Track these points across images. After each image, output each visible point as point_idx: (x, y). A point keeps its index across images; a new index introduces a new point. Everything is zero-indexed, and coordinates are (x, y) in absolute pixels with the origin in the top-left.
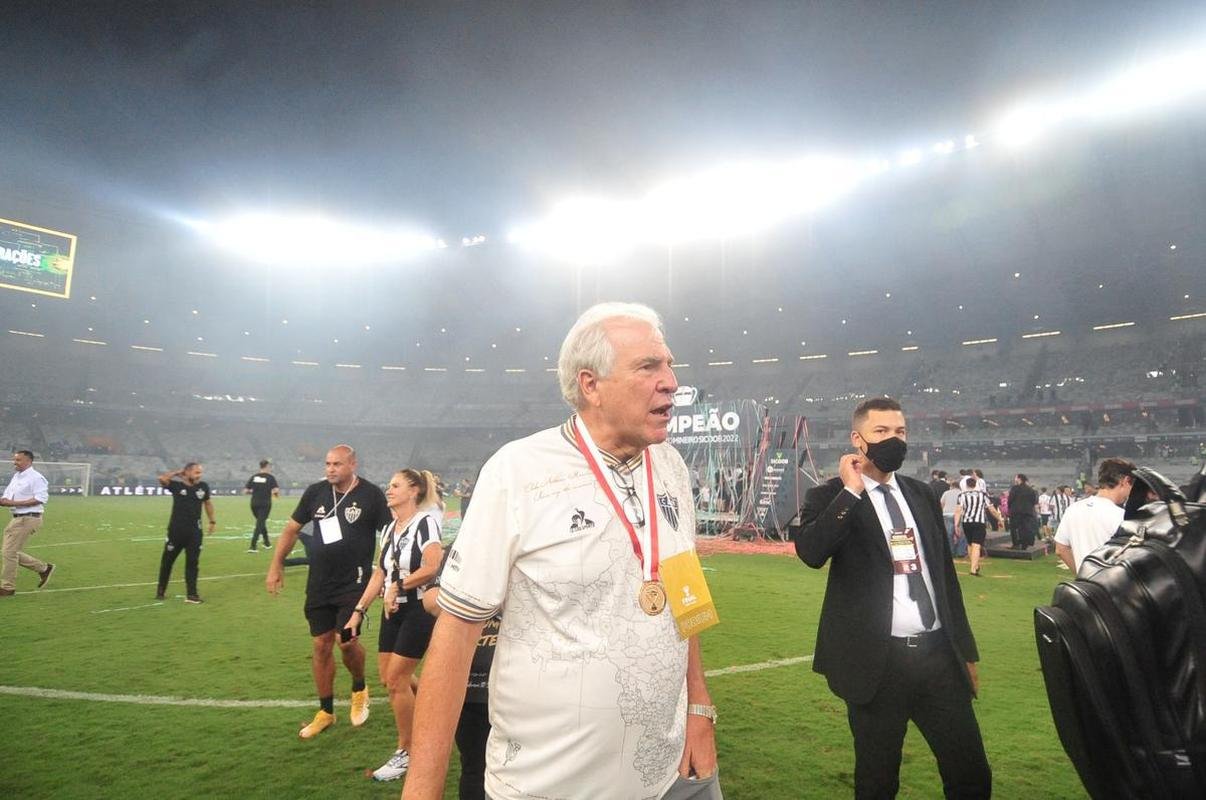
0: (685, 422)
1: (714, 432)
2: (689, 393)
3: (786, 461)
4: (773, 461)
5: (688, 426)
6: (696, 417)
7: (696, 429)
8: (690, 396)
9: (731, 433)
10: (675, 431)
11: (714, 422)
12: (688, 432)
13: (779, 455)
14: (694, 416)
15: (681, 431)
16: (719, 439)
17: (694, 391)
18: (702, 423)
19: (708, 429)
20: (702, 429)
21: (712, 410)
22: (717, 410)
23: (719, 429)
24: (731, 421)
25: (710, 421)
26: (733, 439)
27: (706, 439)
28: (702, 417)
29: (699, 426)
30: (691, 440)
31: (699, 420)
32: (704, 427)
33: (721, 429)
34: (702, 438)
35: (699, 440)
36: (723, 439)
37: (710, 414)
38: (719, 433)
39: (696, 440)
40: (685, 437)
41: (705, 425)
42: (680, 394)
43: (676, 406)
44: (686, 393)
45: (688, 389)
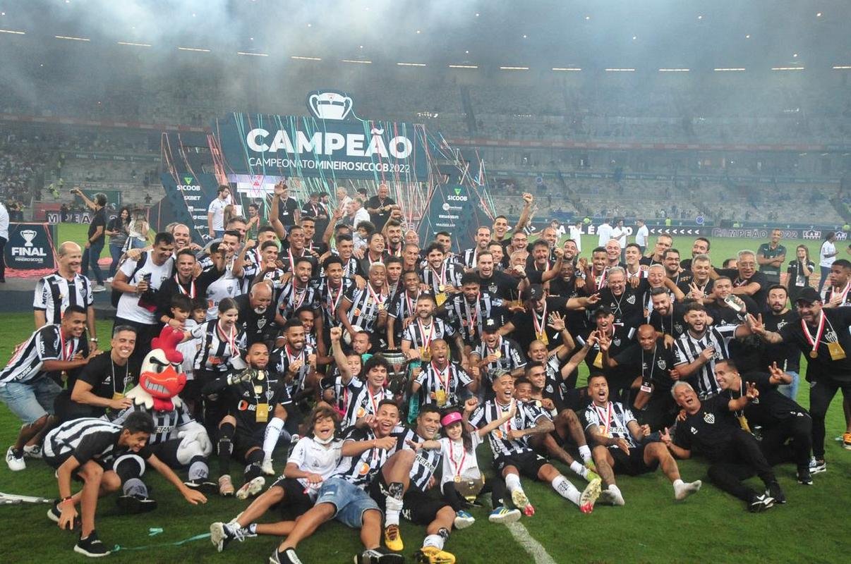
0: (335, 141)
1: (376, 157)
2: (341, 104)
3: (465, 199)
4: (450, 198)
5: (339, 146)
6: (351, 137)
7: (350, 152)
8: (342, 108)
9: (401, 161)
10: (319, 151)
11: (377, 146)
12: (340, 155)
13: (458, 191)
14: (349, 136)
15: (329, 152)
16: (385, 168)
17: (347, 102)
18: (360, 145)
19: (368, 154)
20: (361, 153)
21: (375, 130)
22: (381, 132)
23: (385, 154)
24: (400, 147)
25: (372, 144)
26: (404, 170)
27: (366, 167)
28: (361, 137)
29: (355, 149)
30: (344, 165)
31: (355, 141)
32: (363, 151)
33: (387, 156)
34: (359, 165)
35: (355, 167)
36: (389, 168)
37: (372, 136)
38: (384, 160)
39: (351, 166)
40: (335, 162)
41: (365, 148)
42: (327, 103)
43: (320, 117)
44: (334, 103)
45: (338, 98)
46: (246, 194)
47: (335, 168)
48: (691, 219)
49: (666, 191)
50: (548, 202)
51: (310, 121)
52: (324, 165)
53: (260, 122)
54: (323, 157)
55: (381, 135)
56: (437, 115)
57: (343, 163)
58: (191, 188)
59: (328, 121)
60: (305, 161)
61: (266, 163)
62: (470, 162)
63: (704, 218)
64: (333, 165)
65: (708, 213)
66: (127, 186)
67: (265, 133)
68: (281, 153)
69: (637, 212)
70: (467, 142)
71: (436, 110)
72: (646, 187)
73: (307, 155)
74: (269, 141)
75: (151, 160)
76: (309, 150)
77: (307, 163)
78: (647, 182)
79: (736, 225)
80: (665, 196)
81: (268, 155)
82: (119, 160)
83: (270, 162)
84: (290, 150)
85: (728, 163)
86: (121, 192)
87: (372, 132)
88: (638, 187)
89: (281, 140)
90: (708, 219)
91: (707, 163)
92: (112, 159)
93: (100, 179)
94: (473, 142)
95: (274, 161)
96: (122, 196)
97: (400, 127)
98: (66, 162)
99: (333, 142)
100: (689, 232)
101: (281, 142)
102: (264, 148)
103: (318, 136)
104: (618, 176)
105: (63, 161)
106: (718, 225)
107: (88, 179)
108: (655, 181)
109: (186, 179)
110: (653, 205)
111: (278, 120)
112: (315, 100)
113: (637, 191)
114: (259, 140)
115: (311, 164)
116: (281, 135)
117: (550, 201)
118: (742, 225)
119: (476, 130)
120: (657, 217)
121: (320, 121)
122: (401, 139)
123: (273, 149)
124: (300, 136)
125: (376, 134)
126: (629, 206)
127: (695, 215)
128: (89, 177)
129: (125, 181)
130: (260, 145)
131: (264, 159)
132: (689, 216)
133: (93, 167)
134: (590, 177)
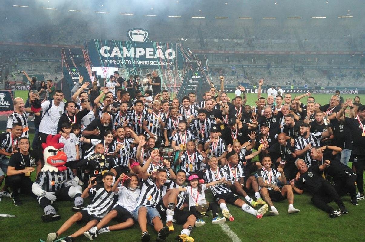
0: (140, 52)
1: (159, 59)
2: (143, 35)
3: (200, 77)
4: (193, 77)
5: (142, 54)
6: (148, 50)
7: (147, 57)
8: (143, 37)
9: (170, 60)
10: (133, 56)
11: (159, 54)
12: (143, 58)
13: (196, 74)
15: (137, 56)
16: (163, 63)
17: (145, 34)
18: (152, 53)
19: (156, 57)
20: (152, 57)
22: (161, 47)
23: (163, 57)
24: (170, 54)
25: (157, 53)
26: (172, 64)
27: (155, 63)
28: (152, 50)
29: (150, 55)
30: (144, 63)
31: (150, 51)
32: (153, 56)
33: (164, 58)
34: (152, 63)
35: (150, 63)
36: (165, 63)
37: (157, 49)
38: (163, 60)
39: (148, 63)
40: (140, 61)
41: (154, 55)
42: (136, 34)
43: (133, 41)
44: (140, 34)
45: (141, 32)
46: (100, 76)
47: (140, 64)
48: (302, 85)
49: (291, 73)
50: (237, 79)
51: (129, 43)
52: (136, 62)
53: (106, 43)
54: (135, 59)
55: (161, 49)
56: (186, 39)
57: (144, 61)
58: (75, 74)
59: (137, 43)
60: (127, 61)
61: (109, 62)
62: (201, 60)
63: (308, 85)
64: (140, 63)
65: (309, 83)
66: (46, 73)
67: (109, 48)
68: (116, 57)
69: (277, 83)
70: (200, 52)
71: (186, 37)
72: (282, 71)
73: (128, 58)
74: (110, 52)
75: (57, 61)
76: (128, 56)
77: (128, 61)
78: (282, 69)
79: (322, 88)
80: (290, 75)
81: (110, 58)
82: (43, 61)
83: (111, 61)
84: (120, 56)
85: (318, 60)
86: (44, 76)
87: (157, 47)
88: (278, 71)
89: (116, 51)
90: (310, 86)
91: (309, 60)
92: (39, 61)
93: (34, 70)
94: (203, 52)
95: (113, 61)
96: (45, 78)
97: (170, 45)
98: (19, 62)
99: (139, 52)
100: (301, 91)
101: (116, 52)
102: (108, 55)
103: (132, 49)
104: (269, 67)
105: (18, 62)
106: (314, 88)
107: (29, 70)
108: (285, 69)
109: (73, 69)
110: (284, 79)
111: (114, 42)
112: (131, 33)
113: (278, 73)
114: (106, 52)
115: (130, 62)
116: (116, 49)
117: (238, 78)
118: (325, 88)
119: (204, 46)
120: (286, 85)
121: (133, 43)
122: (171, 50)
123: (112, 56)
124: (124, 49)
125: (159, 48)
126: (274, 80)
127: (304, 84)
128: (30, 69)
129: (45, 71)
130: (106, 54)
131: (108, 60)
132: (301, 84)
133: (31, 64)
134: (256, 67)
